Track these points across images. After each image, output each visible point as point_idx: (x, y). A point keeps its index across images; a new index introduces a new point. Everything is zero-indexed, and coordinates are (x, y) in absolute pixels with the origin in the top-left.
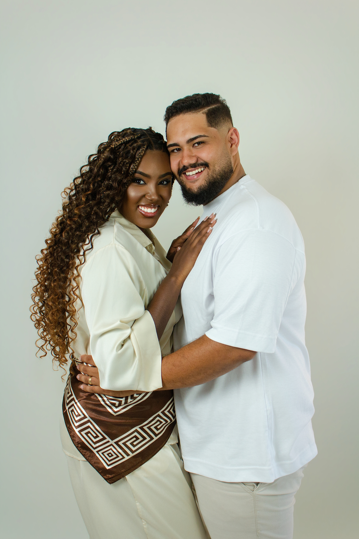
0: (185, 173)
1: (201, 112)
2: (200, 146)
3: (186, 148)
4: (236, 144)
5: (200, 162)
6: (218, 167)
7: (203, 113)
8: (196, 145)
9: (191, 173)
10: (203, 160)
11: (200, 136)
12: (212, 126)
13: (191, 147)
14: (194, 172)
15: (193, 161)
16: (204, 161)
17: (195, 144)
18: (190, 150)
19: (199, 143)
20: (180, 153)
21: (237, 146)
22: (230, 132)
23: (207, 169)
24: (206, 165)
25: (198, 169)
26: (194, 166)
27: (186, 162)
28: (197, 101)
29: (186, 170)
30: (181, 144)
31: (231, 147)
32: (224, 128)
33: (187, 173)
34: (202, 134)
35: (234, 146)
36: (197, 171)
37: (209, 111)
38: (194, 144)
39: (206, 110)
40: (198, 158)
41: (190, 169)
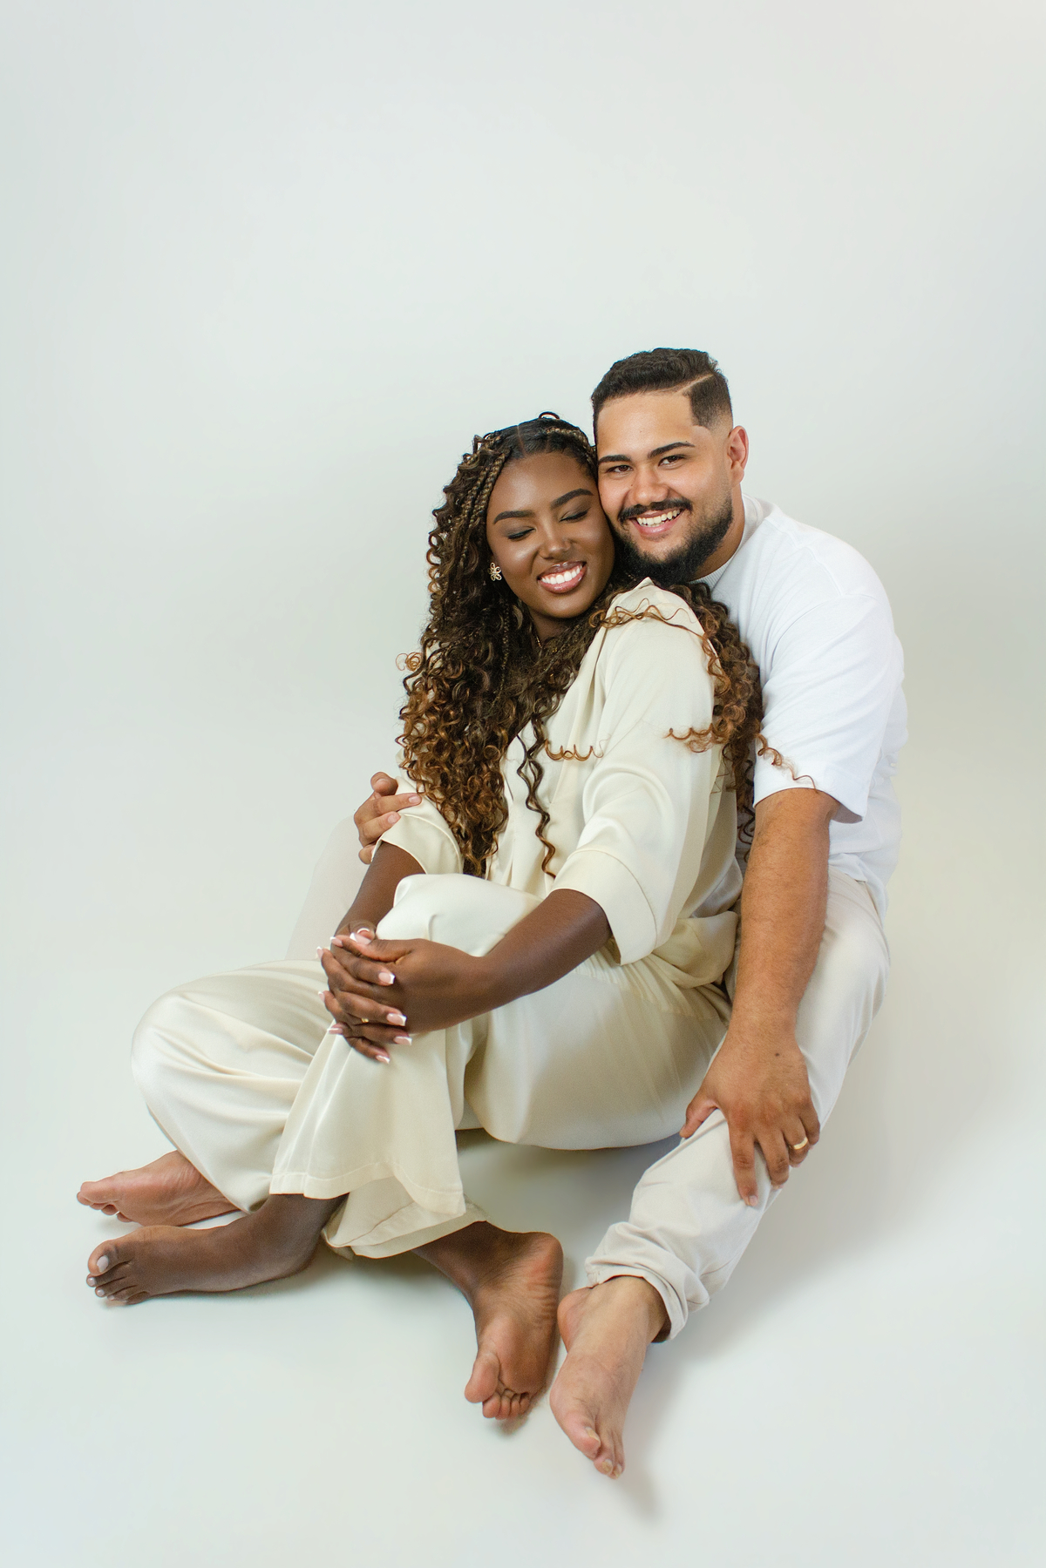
0: (636, 519)
1: (680, 392)
2: (674, 464)
3: (644, 468)
4: (741, 461)
5: (675, 498)
6: (712, 512)
7: (684, 395)
8: (666, 462)
9: (653, 522)
10: (680, 495)
11: (680, 445)
12: (700, 424)
13: (656, 466)
14: (658, 520)
15: (659, 496)
16: (683, 498)
17: (665, 459)
18: (652, 472)
19: (671, 459)
20: (630, 476)
21: (743, 465)
22: (731, 436)
23: (686, 513)
24: (685, 505)
25: (667, 513)
26: (659, 507)
27: (644, 496)
28: (672, 369)
29: (642, 512)
30: (634, 459)
31: (733, 465)
32: (721, 429)
33: (640, 520)
34: (682, 440)
35: (738, 464)
36: (664, 517)
37: (694, 388)
38: (662, 461)
39: (688, 387)
40: (670, 491)
41: (650, 513)
